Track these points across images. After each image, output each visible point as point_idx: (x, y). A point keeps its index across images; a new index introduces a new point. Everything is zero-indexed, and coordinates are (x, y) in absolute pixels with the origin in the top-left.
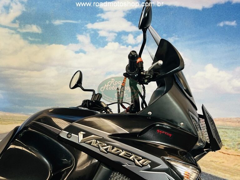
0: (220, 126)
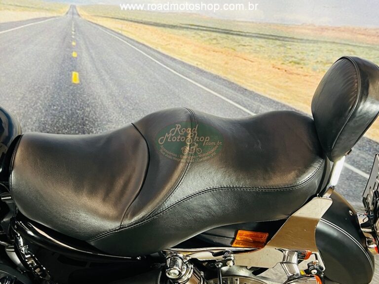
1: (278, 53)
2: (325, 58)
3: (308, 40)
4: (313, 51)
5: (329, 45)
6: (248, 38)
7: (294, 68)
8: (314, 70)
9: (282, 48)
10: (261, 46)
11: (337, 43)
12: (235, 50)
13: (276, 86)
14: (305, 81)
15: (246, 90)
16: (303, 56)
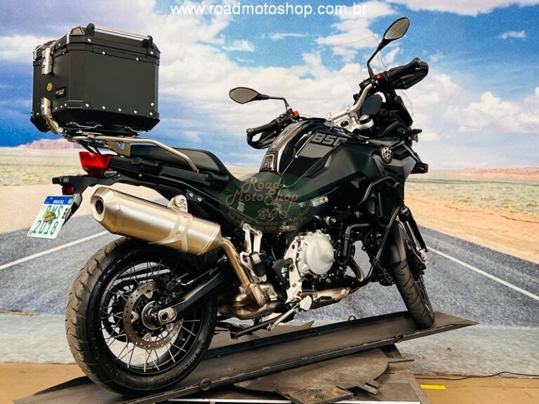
0: (502, 179)
1: (449, 194)
2: (488, 196)
3: (471, 181)
4: (477, 190)
5: (489, 184)
6: (422, 184)
7: (463, 206)
8: (480, 206)
9: (451, 190)
10: (433, 190)
11: (496, 182)
12: (412, 194)
13: (450, 223)
14: (474, 216)
15: (424, 228)
16: (469, 195)
